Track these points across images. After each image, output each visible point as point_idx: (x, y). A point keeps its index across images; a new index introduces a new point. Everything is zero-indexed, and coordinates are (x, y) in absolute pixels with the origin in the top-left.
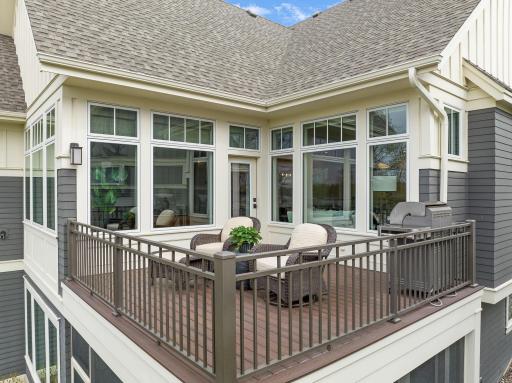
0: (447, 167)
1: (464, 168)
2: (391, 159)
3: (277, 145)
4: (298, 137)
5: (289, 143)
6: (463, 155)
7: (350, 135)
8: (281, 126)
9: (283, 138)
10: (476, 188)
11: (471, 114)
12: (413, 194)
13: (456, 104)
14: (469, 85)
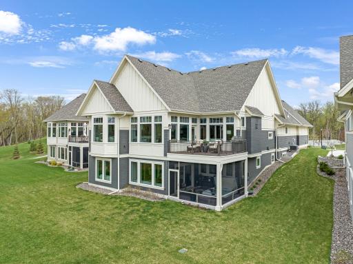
0: (241, 129)
1: (245, 129)
2: (230, 128)
3: (201, 122)
4: (208, 120)
5: (205, 122)
6: (245, 126)
7: (222, 121)
8: (203, 118)
9: (203, 121)
10: (247, 133)
11: (247, 118)
12: (235, 134)
13: (243, 116)
14: (246, 112)
